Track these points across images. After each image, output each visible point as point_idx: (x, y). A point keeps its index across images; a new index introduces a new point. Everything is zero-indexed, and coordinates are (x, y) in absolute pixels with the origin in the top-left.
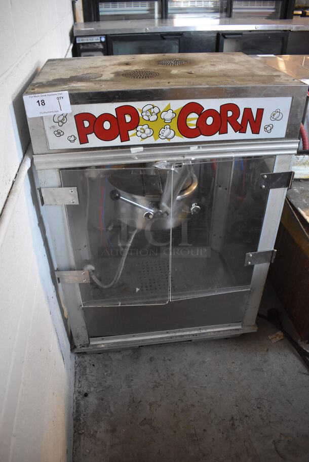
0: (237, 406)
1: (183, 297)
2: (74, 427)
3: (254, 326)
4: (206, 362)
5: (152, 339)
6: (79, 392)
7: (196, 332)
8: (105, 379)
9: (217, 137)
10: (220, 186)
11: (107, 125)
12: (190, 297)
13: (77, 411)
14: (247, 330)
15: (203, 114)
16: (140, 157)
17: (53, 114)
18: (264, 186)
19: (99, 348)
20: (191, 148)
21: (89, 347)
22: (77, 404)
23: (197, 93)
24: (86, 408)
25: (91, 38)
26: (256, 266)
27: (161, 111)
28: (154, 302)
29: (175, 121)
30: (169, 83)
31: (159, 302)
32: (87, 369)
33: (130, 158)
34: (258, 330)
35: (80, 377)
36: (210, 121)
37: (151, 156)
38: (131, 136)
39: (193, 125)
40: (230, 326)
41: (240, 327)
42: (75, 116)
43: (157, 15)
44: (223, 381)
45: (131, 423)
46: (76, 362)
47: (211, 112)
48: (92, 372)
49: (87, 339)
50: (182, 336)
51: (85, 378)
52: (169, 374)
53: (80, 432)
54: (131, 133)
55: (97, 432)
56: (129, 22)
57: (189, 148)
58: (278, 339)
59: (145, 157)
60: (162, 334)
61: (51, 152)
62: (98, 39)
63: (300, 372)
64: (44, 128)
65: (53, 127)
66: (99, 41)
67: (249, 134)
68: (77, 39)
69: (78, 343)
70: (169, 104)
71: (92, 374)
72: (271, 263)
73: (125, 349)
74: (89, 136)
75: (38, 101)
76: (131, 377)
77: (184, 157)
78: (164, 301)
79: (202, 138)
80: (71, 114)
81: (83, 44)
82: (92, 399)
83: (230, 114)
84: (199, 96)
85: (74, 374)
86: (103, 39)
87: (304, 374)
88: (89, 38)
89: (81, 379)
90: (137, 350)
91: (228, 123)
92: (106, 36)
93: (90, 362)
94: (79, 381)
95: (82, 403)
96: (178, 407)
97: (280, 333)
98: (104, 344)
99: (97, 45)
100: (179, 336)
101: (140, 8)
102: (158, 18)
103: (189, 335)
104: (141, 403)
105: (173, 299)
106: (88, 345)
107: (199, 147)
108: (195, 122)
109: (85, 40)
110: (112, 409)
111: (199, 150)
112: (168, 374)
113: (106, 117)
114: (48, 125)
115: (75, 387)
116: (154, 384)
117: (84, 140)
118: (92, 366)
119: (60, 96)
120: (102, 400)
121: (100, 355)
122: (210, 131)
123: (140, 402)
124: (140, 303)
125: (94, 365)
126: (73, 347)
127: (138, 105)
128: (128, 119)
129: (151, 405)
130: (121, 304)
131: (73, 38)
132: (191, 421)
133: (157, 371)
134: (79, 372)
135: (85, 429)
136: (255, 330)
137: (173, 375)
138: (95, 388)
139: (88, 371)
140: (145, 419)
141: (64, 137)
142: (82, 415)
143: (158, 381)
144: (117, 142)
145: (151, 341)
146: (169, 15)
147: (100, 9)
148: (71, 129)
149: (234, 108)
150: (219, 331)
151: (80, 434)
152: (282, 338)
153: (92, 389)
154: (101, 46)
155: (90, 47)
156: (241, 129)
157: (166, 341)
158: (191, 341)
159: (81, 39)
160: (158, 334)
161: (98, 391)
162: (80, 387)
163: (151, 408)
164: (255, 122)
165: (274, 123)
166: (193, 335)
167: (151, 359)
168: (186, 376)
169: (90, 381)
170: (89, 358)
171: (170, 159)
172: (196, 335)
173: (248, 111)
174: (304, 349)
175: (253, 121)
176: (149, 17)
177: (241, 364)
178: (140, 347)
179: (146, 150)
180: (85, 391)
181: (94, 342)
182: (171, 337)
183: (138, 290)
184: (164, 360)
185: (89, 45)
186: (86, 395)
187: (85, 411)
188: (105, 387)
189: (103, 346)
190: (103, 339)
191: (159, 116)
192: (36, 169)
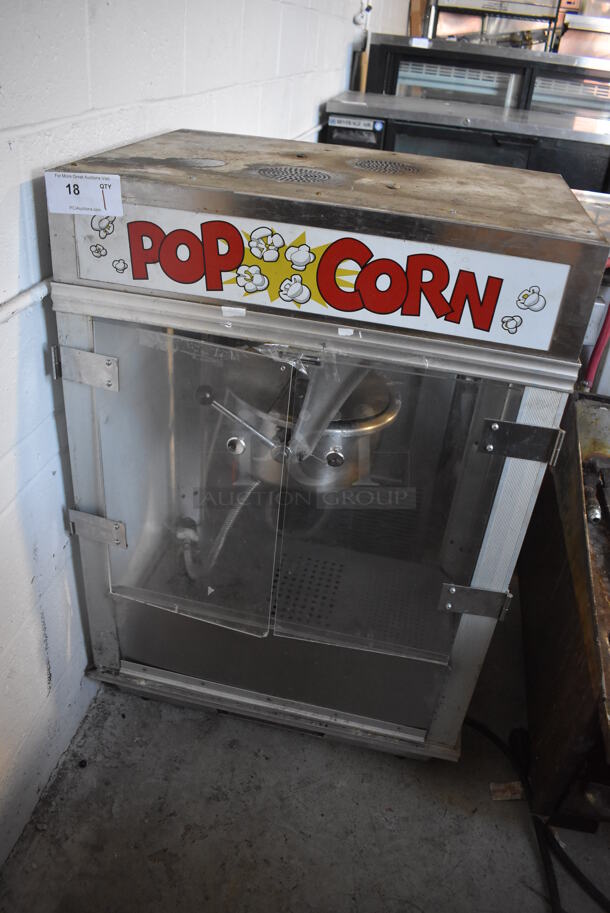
0: (354, 899)
1: (302, 634)
2: (34, 813)
3: (455, 748)
4: (335, 787)
5: (237, 703)
6: (75, 755)
7: (326, 718)
8: (130, 749)
9: (396, 319)
11: (183, 253)
12: (315, 640)
13: (53, 787)
14: (436, 751)
15: (371, 268)
16: (236, 327)
17: (93, 213)
18: (492, 447)
19: (135, 685)
20: (340, 330)
21: (118, 678)
22: (59, 773)
23: (360, 221)
24: (71, 788)
25: (357, 121)
26: (467, 619)
27: (287, 244)
28: (240, 626)
29: (313, 269)
31: (250, 629)
32: (110, 719)
33: (216, 324)
34: (460, 760)
35: (89, 729)
36: (383, 283)
37: (259, 330)
38: (229, 282)
39: (347, 284)
40: (399, 729)
41: (421, 740)
42: (128, 224)
43: (509, 101)
44: (351, 838)
45: (136, 847)
46: (95, 699)
47: (387, 266)
48: (114, 727)
49: (117, 660)
50: (298, 717)
51: (97, 732)
52: (251, 785)
53: (39, 826)
54: (226, 276)
55: (67, 839)
56: (447, 104)
57: (336, 330)
58: (508, 795)
60: (259, 698)
61: (81, 282)
62: (369, 125)
63: (523, 882)
64: (74, 237)
65: (90, 237)
66: (371, 128)
67: (465, 327)
68: (331, 118)
69: (100, 663)
70: (304, 234)
71: (114, 731)
72: (498, 621)
73: (194, 708)
74: (150, 267)
75: (69, 186)
76: (180, 762)
77: (324, 345)
78: (260, 632)
79: (363, 315)
80: (122, 219)
81: (340, 129)
82: (90, 777)
83: (427, 276)
84: (364, 228)
85: (80, 719)
86: (379, 127)
87: (532, 889)
88: (352, 120)
89: (88, 733)
90: (216, 715)
91: (422, 295)
92: (387, 122)
93: (123, 708)
94: (85, 736)
95: (70, 775)
96: (237, 854)
97: (517, 785)
98: (146, 680)
99: (366, 135)
100: (292, 715)
101: (480, 82)
102: (511, 107)
103: (312, 720)
104: (173, 818)
105: (281, 633)
106: (117, 673)
107: (356, 332)
108: (352, 279)
109: (344, 123)
110: (116, 809)
111: (355, 339)
112: (250, 782)
113: (183, 236)
114: (82, 231)
115: (72, 742)
116: (215, 792)
117: (140, 273)
118: (120, 716)
119: (104, 182)
120: (107, 784)
121: (145, 702)
122: (382, 304)
123: (171, 815)
124: (215, 620)
125: (124, 716)
126: (91, 668)
127: (244, 225)
128: (223, 247)
129: (188, 828)
130: (179, 611)
131: (324, 115)
132: (249, 890)
133: (233, 770)
134: (96, 718)
135: (51, 826)
136: (454, 756)
137: (258, 788)
138: (106, 757)
139: (108, 723)
140: (165, 851)
141: (108, 260)
142: (58, 798)
143: (224, 789)
144: (199, 288)
145: (235, 706)
146: (533, 104)
147: (401, 73)
148: (120, 247)
149: (439, 267)
150: (375, 734)
151: (37, 829)
152: (518, 796)
153: (99, 758)
154: (373, 139)
155: (352, 137)
156: (451, 313)
157: (264, 715)
158: (322, 734)
159: (337, 119)
160: (251, 696)
161: (107, 765)
162: (80, 747)
163: (185, 834)
164: (481, 304)
165: (526, 315)
166: (321, 723)
167: (233, 744)
168: (282, 800)
169: (104, 742)
170: (122, 700)
171: (297, 344)
172: (327, 724)
173: (467, 278)
174: (557, 837)
175: (481, 301)
176: (496, 102)
177: (406, 819)
178: (219, 711)
179: (251, 315)
180: (86, 757)
181: (128, 670)
182: (276, 712)
183: (211, 590)
184: (256, 755)
185: (352, 133)
186: (83, 764)
187: (67, 793)
188: (123, 763)
189: (143, 683)
190: (145, 670)
191: (282, 255)
192: (54, 309)
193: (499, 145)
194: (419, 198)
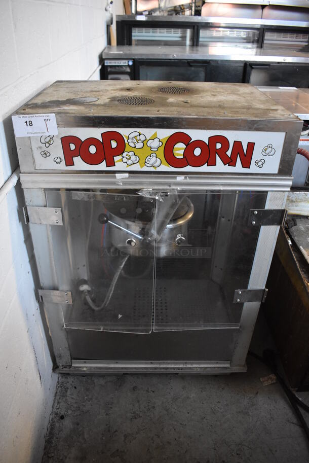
0: (215, 449)
1: (168, 328)
2: (45, 449)
3: (244, 366)
4: (190, 398)
5: (135, 368)
6: (56, 414)
7: (181, 366)
8: (84, 404)
9: (205, 168)
10: (223, 217)
11: (93, 150)
12: (174, 329)
13: (51, 433)
14: (236, 369)
15: (191, 145)
16: (124, 183)
17: (40, 135)
18: (254, 222)
19: (81, 371)
20: (178, 178)
21: (71, 369)
22: (51, 425)
23: (184, 123)
24: (60, 431)
25: (119, 61)
26: (246, 305)
27: (148, 139)
28: (137, 331)
29: (162, 149)
30: (158, 111)
31: (142, 331)
32: (69, 391)
33: (114, 183)
34: (247, 371)
35: (60, 398)
36: (197, 152)
37: (136, 183)
38: (117, 162)
39: (180, 155)
40: (217, 363)
41: (228, 366)
42: (61, 138)
43: (188, 42)
44: (205, 420)
45: (103, 453)
46: (58, 382)
47: (199, 143)
48: (72, 395)
49: (70, 360)
50: (167, 368)
51: (64, 399)
52: (150, 407)
53: (49, 455)
54: (116, 159)
55: (66, 458)
56: (160, 47)
57: (176, 178)
58: (270, 382)
59: (130, 184)
60: (146, 363)
61: (37, 171)
62: (125, 63)
63: (288, 421)
64: (31, 148)
65: (40, 148)
66: (127, 64)
67: (239, 168)
68: (106, 61)
69: (60, 363)
70: (156, 133)
71: (72, 396)
72: (262, 303)
73: (110, 375)
74: (75, 159)
75: (26, 122)
76: (111, 405)
77: (170, 186)
78: (147, 331)
79: (189, 169)
80: (57, 136)
81: (111, 67)
82: (67, 422)
83: (219, 146)
84: (186, 126)
85: (54, 395)
86: (131, 63)
87: (293, 423)
88: (117, 61)
89: (60, 401)
90: (121, 377)
91: (217, 155)
92: (134, 61)
93: (73, 384)
94: (58, 403)
95: (57, 425)
96: (153, 443)
97: (273, 376)
98: (86, 367)
99: (124, 68)
100: (164, 368)
101: (172, 35)
102: (190, 46)
103: (174, 368)
104: (116, 433)
105: (158, 330)
106: (70, 366)
107: (186, 178)
108: (182, 152)
109: (113, 63)
110: (86, 436)
111: (185, 181)
112: (148, 406)
113: (92, 141)
114: (35, 145)
115: (53, 407)
116: (133, 415)
117: (70, 162)
118: (74, 388)
119: (46, 118)
120: (78, 424)
121: (84, 378)
122: (198, 162)
123: (115, 432)
124: (123, 330)
125: (75, 388)
126: (55, 367)
127: (124, 132)
128: (114, 144)
129: (126, 436)
130: (103, 329)
131: (102, 60)
132: (164, 459)
133: (139, 402)
134: (61, 392)
135: (56, 452)
136: (244, 370)
137: (154, 407)
138: (73, 411)
139: (69, 393)
140: (118, 450)
141: (51, 159)
142: (55, 438)
143: (137, 412)
144: (102, 166)
145: (134, 370)
146: (200, 43)
147: (133, 34)
148: (57, 150)
149: (224, 141)
150: (206, 368)
151: (49, 457)
152: (275, 381)
153: (70, 412)
154: (128, 70)
155: (117, 70)
156: (231, 162)
157: (150, 371)
158: (177, 374)
159: (109, 61)
160: (142, 363)
161: (75, 415)
162: (58, 409)
163: (125, 439)
164: (245, 156)
165: (266, 158)
166: (179, 368)
167: (135, 388)
168: (167, 410)
169: (69, 403)
170: (72, 380)
171: (156, 187)
172: (182, 369)
173: (238, 144)
174: (297, 396)
175: (244, 154)
176: (181, 43)
177: (227, 405)
178: (124, 374)
179: (132, 176)
180: (63, 413)
181: (76, 364)
182: (156, 368)
183: (120, 316)
184: (148, 391)
185: (117, 68)
186: (62, 417)
187: (59, 434)
188: (83, 411)
189: (85, 369)
190: (85, 362)
191: (145, 144)
192: (22, 187)
193: (191, 66)
194: (204, 107)
